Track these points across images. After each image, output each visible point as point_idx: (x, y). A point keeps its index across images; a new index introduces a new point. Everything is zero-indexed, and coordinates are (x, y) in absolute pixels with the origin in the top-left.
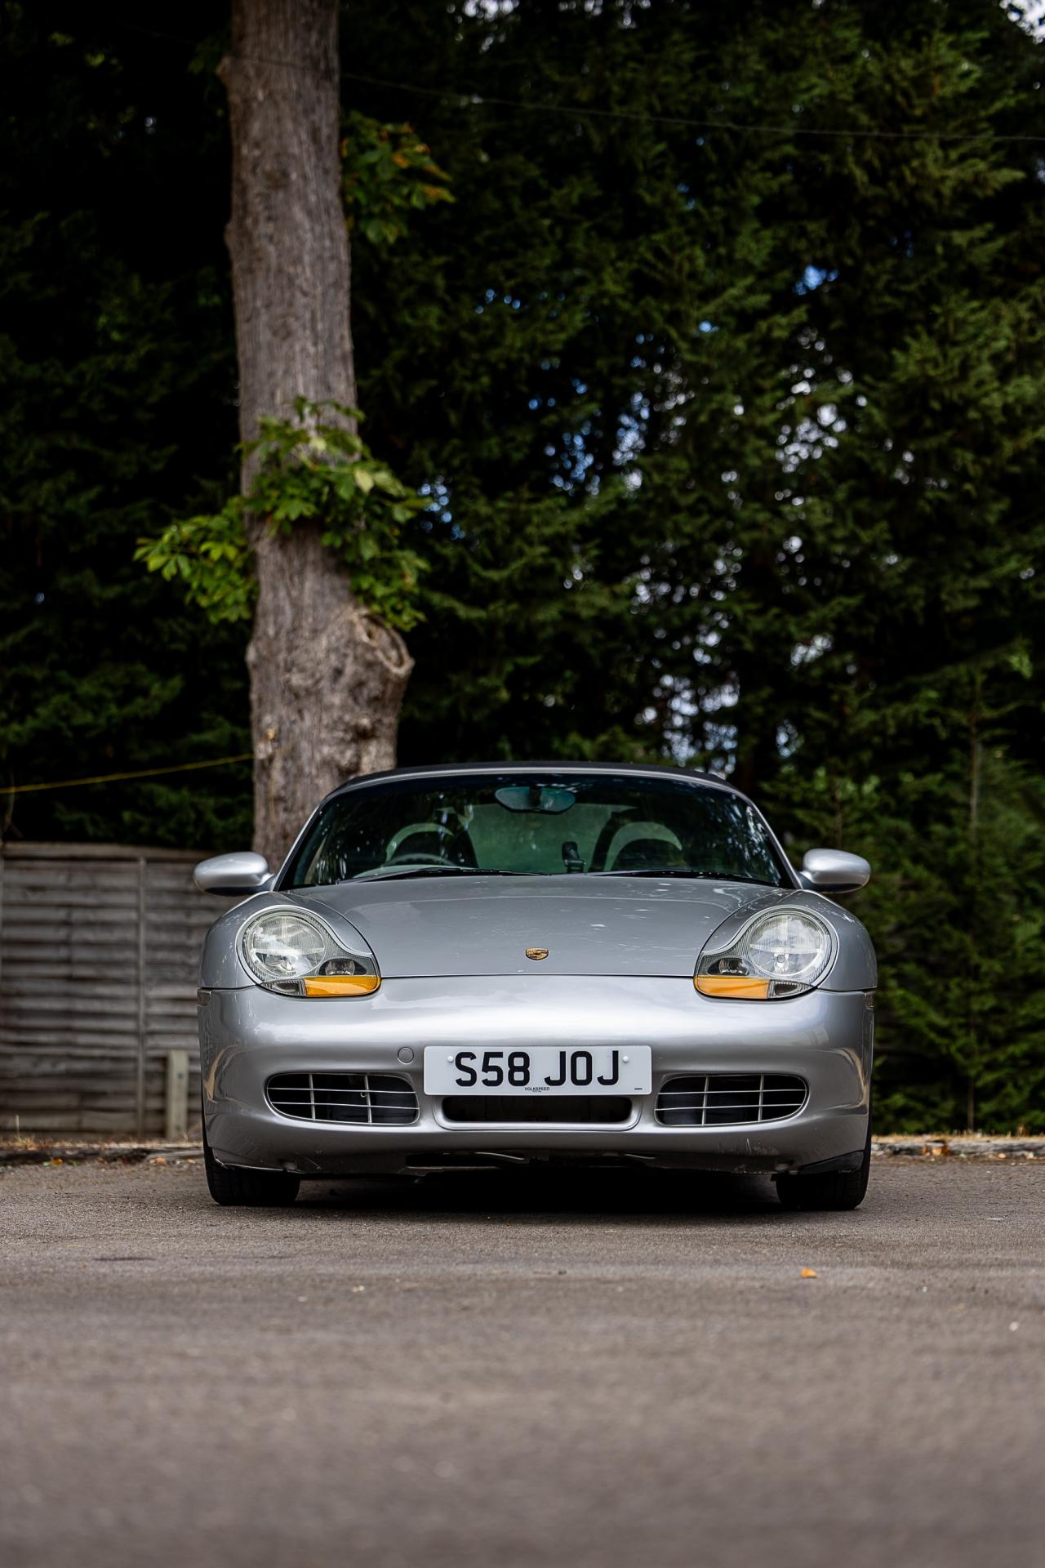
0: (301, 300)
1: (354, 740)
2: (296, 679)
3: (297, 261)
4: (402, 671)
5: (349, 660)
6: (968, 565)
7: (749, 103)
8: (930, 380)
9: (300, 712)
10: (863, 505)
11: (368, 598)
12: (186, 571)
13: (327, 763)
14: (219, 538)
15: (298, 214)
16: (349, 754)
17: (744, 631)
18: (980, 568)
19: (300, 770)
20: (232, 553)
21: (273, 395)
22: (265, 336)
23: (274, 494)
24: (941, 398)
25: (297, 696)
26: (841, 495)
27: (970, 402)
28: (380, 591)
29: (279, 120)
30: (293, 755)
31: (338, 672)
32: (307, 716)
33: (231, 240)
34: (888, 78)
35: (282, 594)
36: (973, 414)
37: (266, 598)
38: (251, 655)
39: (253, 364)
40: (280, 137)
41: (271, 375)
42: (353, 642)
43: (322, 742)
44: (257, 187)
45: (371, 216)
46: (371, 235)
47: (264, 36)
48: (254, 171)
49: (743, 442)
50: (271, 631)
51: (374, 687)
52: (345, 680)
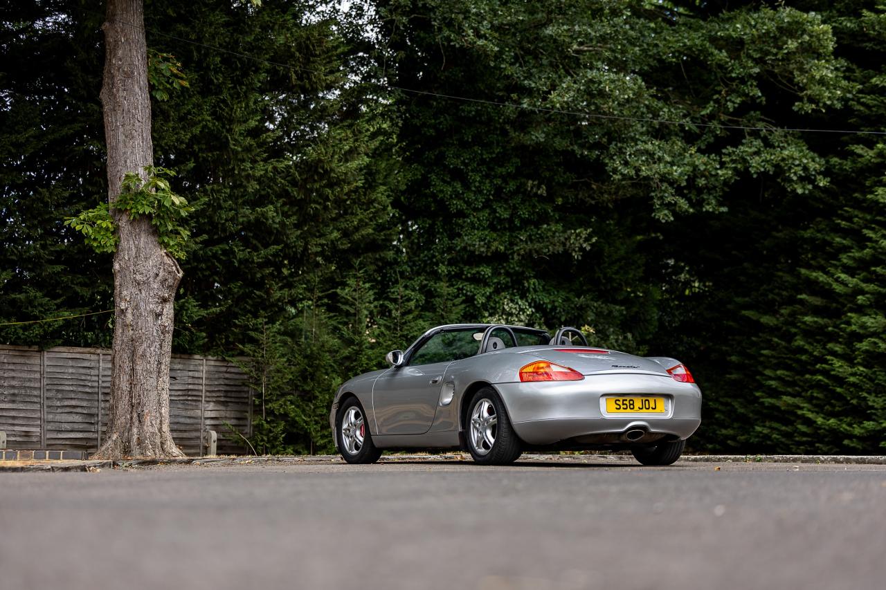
0: (137, 124)
1: (161, 302)
2: (138, 277)
3: (136, 108)
4: (180, 275)
5: (161, 271)
6: (318, 234)
7: (251, 44)
8: (320, 161)
9: (140, 290)
10: (286, 209)
11: (166, 245)
12: (91, 232)
13: (151, 311)
14: (103, 219)
15: (137, 89)
16: (160, 307)
17: (236, 258)
18: (322, 235)
19: (141, 314)
20: (110, 226)
21: (126, 162)
22: (122, 138)
23: (131, 202)
24: (323, 168)
25: (139, 284)
26: (279, 205)
27: (332, 170)
28: (172, 243)
29: (130, 50)
30: (137, 307)
31: (157, 275)
32: (143, 291)
33: (104, 95)
34: (308, 39)
35: (131, 242)
36: (333, 175)
37: (124, 244)
38: (117, 266)
39: (115, 148)
40: (131, 57)
41: (124, 153)
42: (162, 263)
43: (149, 303)
44: (119, 77)
45: (158, 89)
46: (158, 97)
47: (124, 16)
48: (119, 70)
49: (249, 182)
50: (127, 258)
51: (170, 281)
52: (158, 278)
